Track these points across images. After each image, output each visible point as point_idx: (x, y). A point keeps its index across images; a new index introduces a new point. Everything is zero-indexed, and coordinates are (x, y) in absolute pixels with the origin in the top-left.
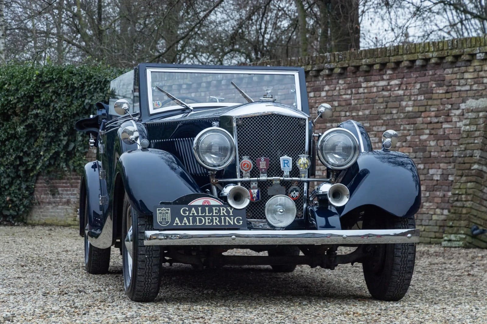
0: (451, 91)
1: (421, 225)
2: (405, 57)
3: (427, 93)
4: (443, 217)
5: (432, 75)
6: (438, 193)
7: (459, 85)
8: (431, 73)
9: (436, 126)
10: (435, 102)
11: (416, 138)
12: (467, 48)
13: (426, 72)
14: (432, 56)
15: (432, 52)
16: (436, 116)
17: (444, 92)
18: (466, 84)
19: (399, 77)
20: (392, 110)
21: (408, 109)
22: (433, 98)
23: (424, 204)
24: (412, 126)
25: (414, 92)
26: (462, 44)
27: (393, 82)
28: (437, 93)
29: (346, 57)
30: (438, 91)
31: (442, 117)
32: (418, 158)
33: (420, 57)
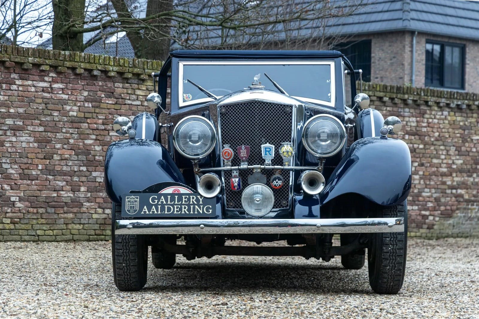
0: (121, 103)
1: (80, 224)
2: (83, 65)
3: (96, 102)
4: (104, 216)
5: (102, 86)
6: (101, 194)
7: (129, 99)
8: (100, 83)
9: (102, 133)
10: (104, 111)
11: (80, 142)
12: (148, 69)
13: (95, 82)
14: (113, 69)
15: (111, 66)
16: (103, 124)
17: (114, 103)
18: (137, 99)
19: (65, 82)
20: (52, 112)
21: (71, 113)
22: (101, 107)
23: (85, 204)
24: (76, 130)
25: (80, 99)
26: (144, 65)
27: (55, 86)
28: (106, 103)
29: (6, 51)
30: (107, 102)
31: (111, 125)
32: (80, 161)
33: (100, 68)
